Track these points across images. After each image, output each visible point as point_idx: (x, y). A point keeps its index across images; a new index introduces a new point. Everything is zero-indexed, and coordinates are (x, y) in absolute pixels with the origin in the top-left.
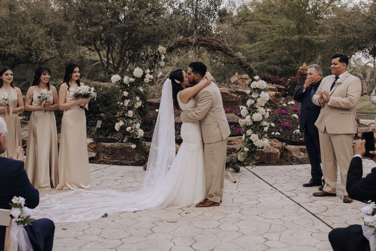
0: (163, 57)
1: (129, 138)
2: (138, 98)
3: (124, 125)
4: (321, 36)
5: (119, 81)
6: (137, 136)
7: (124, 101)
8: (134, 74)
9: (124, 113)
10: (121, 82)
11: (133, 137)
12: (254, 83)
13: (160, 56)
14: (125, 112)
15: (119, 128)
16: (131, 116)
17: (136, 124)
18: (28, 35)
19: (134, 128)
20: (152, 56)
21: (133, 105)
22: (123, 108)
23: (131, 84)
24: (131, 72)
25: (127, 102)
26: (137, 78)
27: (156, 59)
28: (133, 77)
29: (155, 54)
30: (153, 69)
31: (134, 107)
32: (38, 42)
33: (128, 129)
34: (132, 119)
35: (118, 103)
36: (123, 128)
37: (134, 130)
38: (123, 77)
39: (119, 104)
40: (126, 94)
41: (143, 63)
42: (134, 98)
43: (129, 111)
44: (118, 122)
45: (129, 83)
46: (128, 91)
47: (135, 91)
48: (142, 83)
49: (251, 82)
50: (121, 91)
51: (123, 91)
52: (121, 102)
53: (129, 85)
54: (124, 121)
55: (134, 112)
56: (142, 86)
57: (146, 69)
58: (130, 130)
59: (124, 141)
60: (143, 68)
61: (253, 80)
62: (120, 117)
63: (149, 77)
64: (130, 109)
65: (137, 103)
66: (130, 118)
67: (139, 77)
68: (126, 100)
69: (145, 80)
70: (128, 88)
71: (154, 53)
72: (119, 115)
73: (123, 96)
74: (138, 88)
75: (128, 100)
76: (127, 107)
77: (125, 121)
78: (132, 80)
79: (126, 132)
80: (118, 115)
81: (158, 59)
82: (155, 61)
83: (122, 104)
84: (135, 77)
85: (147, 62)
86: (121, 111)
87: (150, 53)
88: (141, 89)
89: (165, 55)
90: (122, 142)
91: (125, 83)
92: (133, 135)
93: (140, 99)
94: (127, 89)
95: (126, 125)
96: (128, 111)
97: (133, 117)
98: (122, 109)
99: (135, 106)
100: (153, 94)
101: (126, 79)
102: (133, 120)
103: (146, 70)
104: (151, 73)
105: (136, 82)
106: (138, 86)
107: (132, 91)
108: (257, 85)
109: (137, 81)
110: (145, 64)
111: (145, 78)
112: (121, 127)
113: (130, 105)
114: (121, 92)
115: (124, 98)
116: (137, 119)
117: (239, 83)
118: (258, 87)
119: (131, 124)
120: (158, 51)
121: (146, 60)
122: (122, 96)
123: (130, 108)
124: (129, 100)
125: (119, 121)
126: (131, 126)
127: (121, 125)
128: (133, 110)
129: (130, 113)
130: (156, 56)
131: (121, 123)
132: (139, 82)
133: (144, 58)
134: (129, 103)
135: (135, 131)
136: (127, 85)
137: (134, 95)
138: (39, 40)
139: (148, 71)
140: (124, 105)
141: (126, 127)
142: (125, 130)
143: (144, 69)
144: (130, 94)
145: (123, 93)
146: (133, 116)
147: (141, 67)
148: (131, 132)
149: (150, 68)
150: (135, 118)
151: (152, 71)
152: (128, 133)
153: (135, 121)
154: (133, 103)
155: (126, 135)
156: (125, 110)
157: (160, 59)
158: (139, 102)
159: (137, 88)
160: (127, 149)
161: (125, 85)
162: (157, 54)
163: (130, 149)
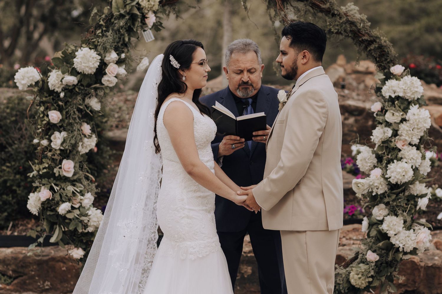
0: (151, 19)
1: (64, 232)
2: (86, 128)
3: (53, 199)
5: (37, 83)
6: (86, 226)
7: (50, 136)
8: (75, 66)
9: (51, 168)
11: (76, 230)
12: (391, 83)
13: (144, 17)
14: (53, 165)
15: (39, 205)
16: (70, 175)
17: (83, 195)
19: (77, 206)
20: (122, 16)
21: (75, 146)
22: (49, 154)
23: (69, 90)
24: (68, 59)
25: (58, 139)
26: (82, 76)
27: (134, 25)
28: (74, 72)
29: (130, 10)
30: (126, 50)
31: (78, 152)
33: (63, 208)
34: (73, 182)
35: (36, 141)
36: (48, 206)
37: (77, 212)
38: (45, 73)
39: (39, 144)
40: (55, 116)
41: (98, 37)
42: (76, 127)
43: (65, 162)
44: (35, 189)
45: (64, 89)
46: (60, 109)
47: (79, 110)
48: (96, 89)
49: (384, 82)
50: (42, 109)
51: (47, 109)
52: (42, 138)
53: (62, 95)
54: (52, 189)
55: (78, 165)
56: (97, 96)
57: (105, 50)
58: (69, 212)
59: (53, 240)
60: (99, 48)
61: (389, 76)
62: (41, 177)
63: (114, 72)
64: (68, 157)
65: (85, 140)
66: (66, 179)
67: (90, 72)
68: (57, 134)
69: (105, 80)
70: (61, 100)
71: (128, 8)
72: (38, 171)
73: (49, 123)
74: (87, 101)
75: (60, 132)
76: (58, 152)
77: (56, 188)
78: (72, 80)
79: (58, 215)
80: (35, 173)
81: (138, 23)
82: (130, 31)
83: (45, 142)
84: (78, 73)
85: (108, 34)
86: (41, 163)
87: (118, 8)
88: (95, 104)
89: (155, 12)
90: (47, 243)
91: (51, 87)
92: (77, 225)
93: (93, 130)
94: (58, 105)
95: (57, 197)
96: (61, 163)
97: (75, 177)
98: (46, 157)
99: (80, 149)
101: (56, 79)
102: (74, 185)
103: (107, 55)
104: (119, 62)
105: (82, 85)
106: (86, 95)
107: (72, 110)
108: (398, 90)
109: (85, 83)
110: (105, 39)
111: (105, 74)
112: (43, 203)
113: (67, 146)
114: (43, 112)
115: (51, 128)
116: (85, 182)
118: (401, 95)
119: (70, 194)
120: (138, 3)
121: (107, 27)
122: (45, 122)
123: (65, 154)
124: (64, 134)
125: (37, 187)
126: (69, 200)
127: (43, 199)
128: (73, 160)
129: (68, 167)
130: (133, 17)
131: (44, 194)
132: (89, 85)
133: (102, 22)
134: (64, 141)
135: (81, 215)
136: (58, 94)
137: (78, 120)
139: (113, 56)
140: (49, 145)
141: (58, 204)
142: (55, 210)
143: (102, 51)
144: (66, 116)
145: (48, 116)
146: (75, 174)
147: (95, 47)
148: (69, 216)
149: (116, 49)
150: (79, 181)
151: (123, 56)
152: (63, 220)
153: (80, 187)
154: (73, 142)
155: (56, 224)
156: (53, 160)
157: (144, 23)
158: (90, 137)
159: (84, 100)
160: (58, 261)
161: (53, 93)
162: (136, 12)
163: (64, 263)
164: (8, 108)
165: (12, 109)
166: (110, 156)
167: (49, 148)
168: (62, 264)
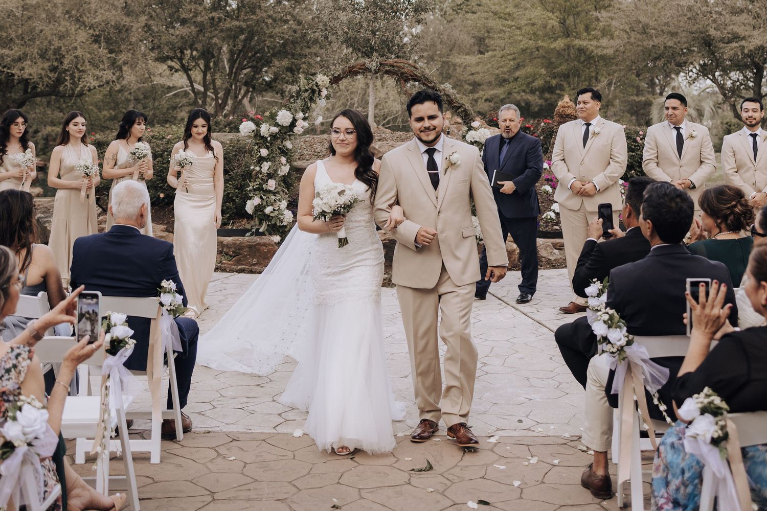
0: (324, 92)
1: (268, 225)
2: (283, 160)
3: (262, 204)
4: (604, 42)
5: (253, 131)
6: (282, 222)
7: (261, 165)
8: (277, 121)
9: (260, 184)
10: (257, 135)
11: (276, 224)
12: (472, 133)
13: (320, 91)
14: (262, 183)
15: (253, 208)
16: (272, 189)
17: (280, 202)
18: (57, 43)
19: (276, 209)
20: (306, 90)
21: (276, 171)
22: (260, 176)
23: (274, 136)
24: (273, 117)
25: (266, 166)
26: (282, 127)
27: (314, 96)
28: (277, 125)
29: (312, 87)
30: (308, 111)
31: (278, 174)
32: (76, 57)
33: (268, 210)
34: (274, 194)
35: (252, 168)
36: (259, 209)
37: (276, 212)
38: (258, 125)
39: (254, 170)
40: (264, 152)
41: (292, 103)
42: (277, 159)
43: (270, 180)
44: (250, 198)
45: (270, 136)
46: (268, 148)
47: (279, 149)
48: (290, 135)
49: (467, 132)
50: (256, 147)
51: (259, 147)
52: (256, 166)
53: (269, 139)
54: (261, 198)
55: (277, 183)
56: (290, 140)
57: (296, 111)
58: (272, 212)
59: (261, 230)
60: (292, 110)
61: (470, 128)
62: (255, 190)
63: (301, 126)
64: (271, 178)
65: (283, 167)
66: (270, 192)
67: (286, 125)
68: (265, 163)
69: (295, 130)
70: (268, 142)
71: (310, 85)
72: (253, 187)
73: (260, 156)
74: (284, 142)
75: (267, 162)
76: (266, 175)
77: (264, 197)
78: (275, 130)
79: (265, 214)
80: (251, 187)
81: (316, 95)
82: (311, 99)
83: (257, 168)
84: (279, 125)
85: (298, 101)
86: (255, 181)
87: (304, 86)
88: (288, 144)
89: (327, 88)
90: (258, 233)
91: (262, 135)
92: (276, 220)
93: (287, 161)
94: (266, 145)
95: (265, 203)
96: (267, 181)
97: (276, 191)
98: (258, 177)
99: (279, 172)
100: (301, 152)
101: (265, 129)
102: (275, 196)
103: (297, 114)
104: (305, 119)
105: (281, 133)
106: (283, 139)
107: (275, 148)
108: (476, 137)
109: (283, 132)
110: (296, 104)
111: (296, 126)
112: (256, 207)
113: (271, 171)
114: (257, 150)
115: (261, 160)
116: (282, 194)
117: (453, 131)
118: (478, 140)
119: (272, 201)
120: (316, 83)
121: (297, 97)
122: (258, 156)
123: (270, 176)
124: (270, 163)
125: (252, 197)
126: (272, 205)
127: (256, 204)
128: (275, 180)
129: (272, 184)
130: (313, 91)
131: (256, 201)
132: (285, 133)
133: (294, 94)
134: (270, 168)
135: (279, 214)
136: (266, 138)
137: (278, 155)
138: (79, 52)
139: (301, 115)
140: (260, 170)
141: (265, 207)
142: (262, 211)
143: (294, 112)
144: (272, 152)
145: (260, 152)
146: (275, 189)
147: (290, 110)
148: (272, 215)
149: (303, 111)
150: (278, 193)
151: (307, 115)
152: (268, 218)
153: (278, 197)
154: (275, 168)
155: (263, 220)
156: (262, 180)
157: (319, 95)
158: (286, 165)
159: (282, 142)
160: (262, 246)
161: (263, 137)
162: (315, 88)
163: (266, 247)
164: (230, 146)
165: (234, 147)
166: (295, 178)
167: (260, 172)
168: (264, 248)
